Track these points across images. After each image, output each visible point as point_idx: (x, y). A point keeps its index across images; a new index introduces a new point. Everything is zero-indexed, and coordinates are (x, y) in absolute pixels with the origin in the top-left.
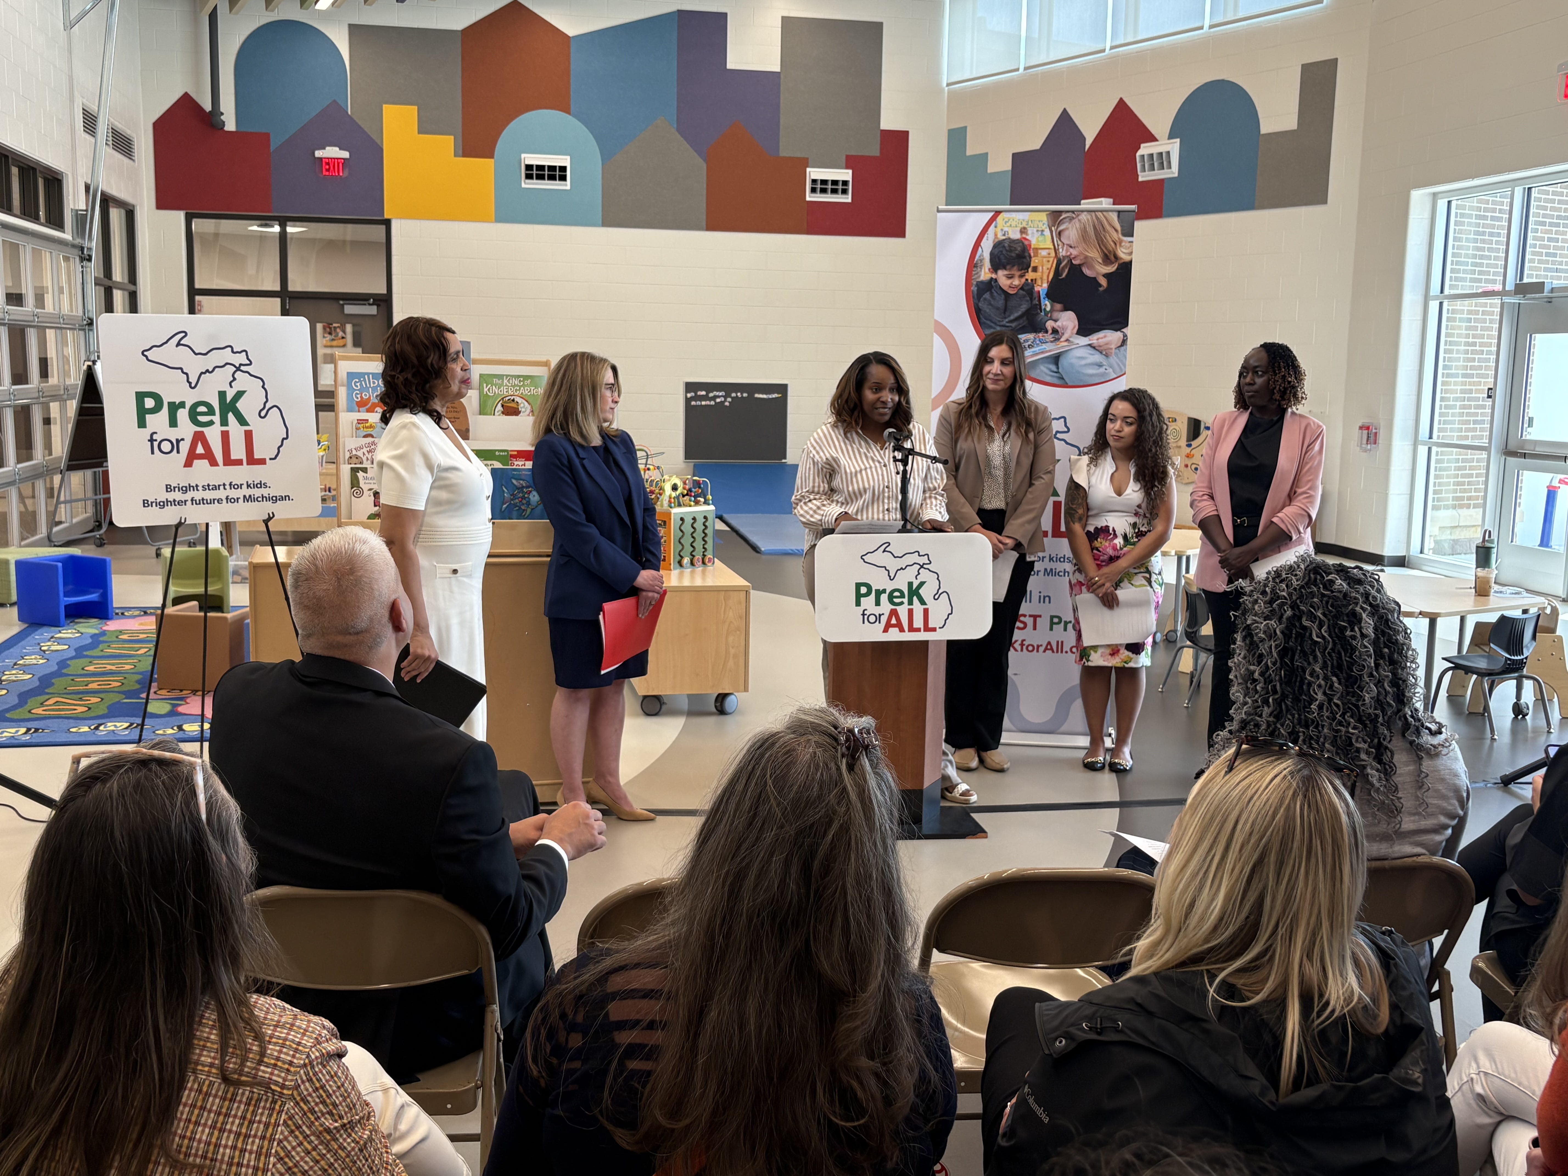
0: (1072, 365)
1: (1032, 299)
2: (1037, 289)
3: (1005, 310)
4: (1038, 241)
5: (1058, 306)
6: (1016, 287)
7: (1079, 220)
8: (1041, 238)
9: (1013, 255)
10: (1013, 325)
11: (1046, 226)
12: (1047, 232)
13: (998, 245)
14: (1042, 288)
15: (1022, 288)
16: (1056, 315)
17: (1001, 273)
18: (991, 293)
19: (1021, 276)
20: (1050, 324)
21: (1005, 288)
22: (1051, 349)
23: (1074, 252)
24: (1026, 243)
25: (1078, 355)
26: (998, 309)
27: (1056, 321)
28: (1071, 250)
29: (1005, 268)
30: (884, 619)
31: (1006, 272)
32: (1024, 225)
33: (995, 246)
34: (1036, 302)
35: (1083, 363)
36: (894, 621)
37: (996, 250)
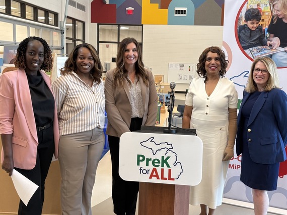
0: (277, 59)
1: (261, 33)
2: (263, 28)
3: (250, 37)
4: (264, 9)
5: (272, 35)
6: (255, 27)
8: (266, 8)
9: (254, 15)
10: (253, 43)
11: (268, 2)
12: (268, 5)
13: (248, 11)
14: (266, 28)
15: (257, 28)
16: (271, 39)
17: (249, 22)
18: (245, 30)
19: (257, 23)
20: (268, 43)
21: (251, 28)
22: (268, 52)
23: (279, 13)
24: (259, 10)
25: (280, 55)
26: (247, 36)
27: (271, 41)
28: (278, 12)
29: (250, 20)
30: (150, 172)
31: (251, 22)
32: (259, 2)
33: (247, 12)
34: (263, 33)
35: (282, 58)
36: (154, 174)
37: (247, 13)
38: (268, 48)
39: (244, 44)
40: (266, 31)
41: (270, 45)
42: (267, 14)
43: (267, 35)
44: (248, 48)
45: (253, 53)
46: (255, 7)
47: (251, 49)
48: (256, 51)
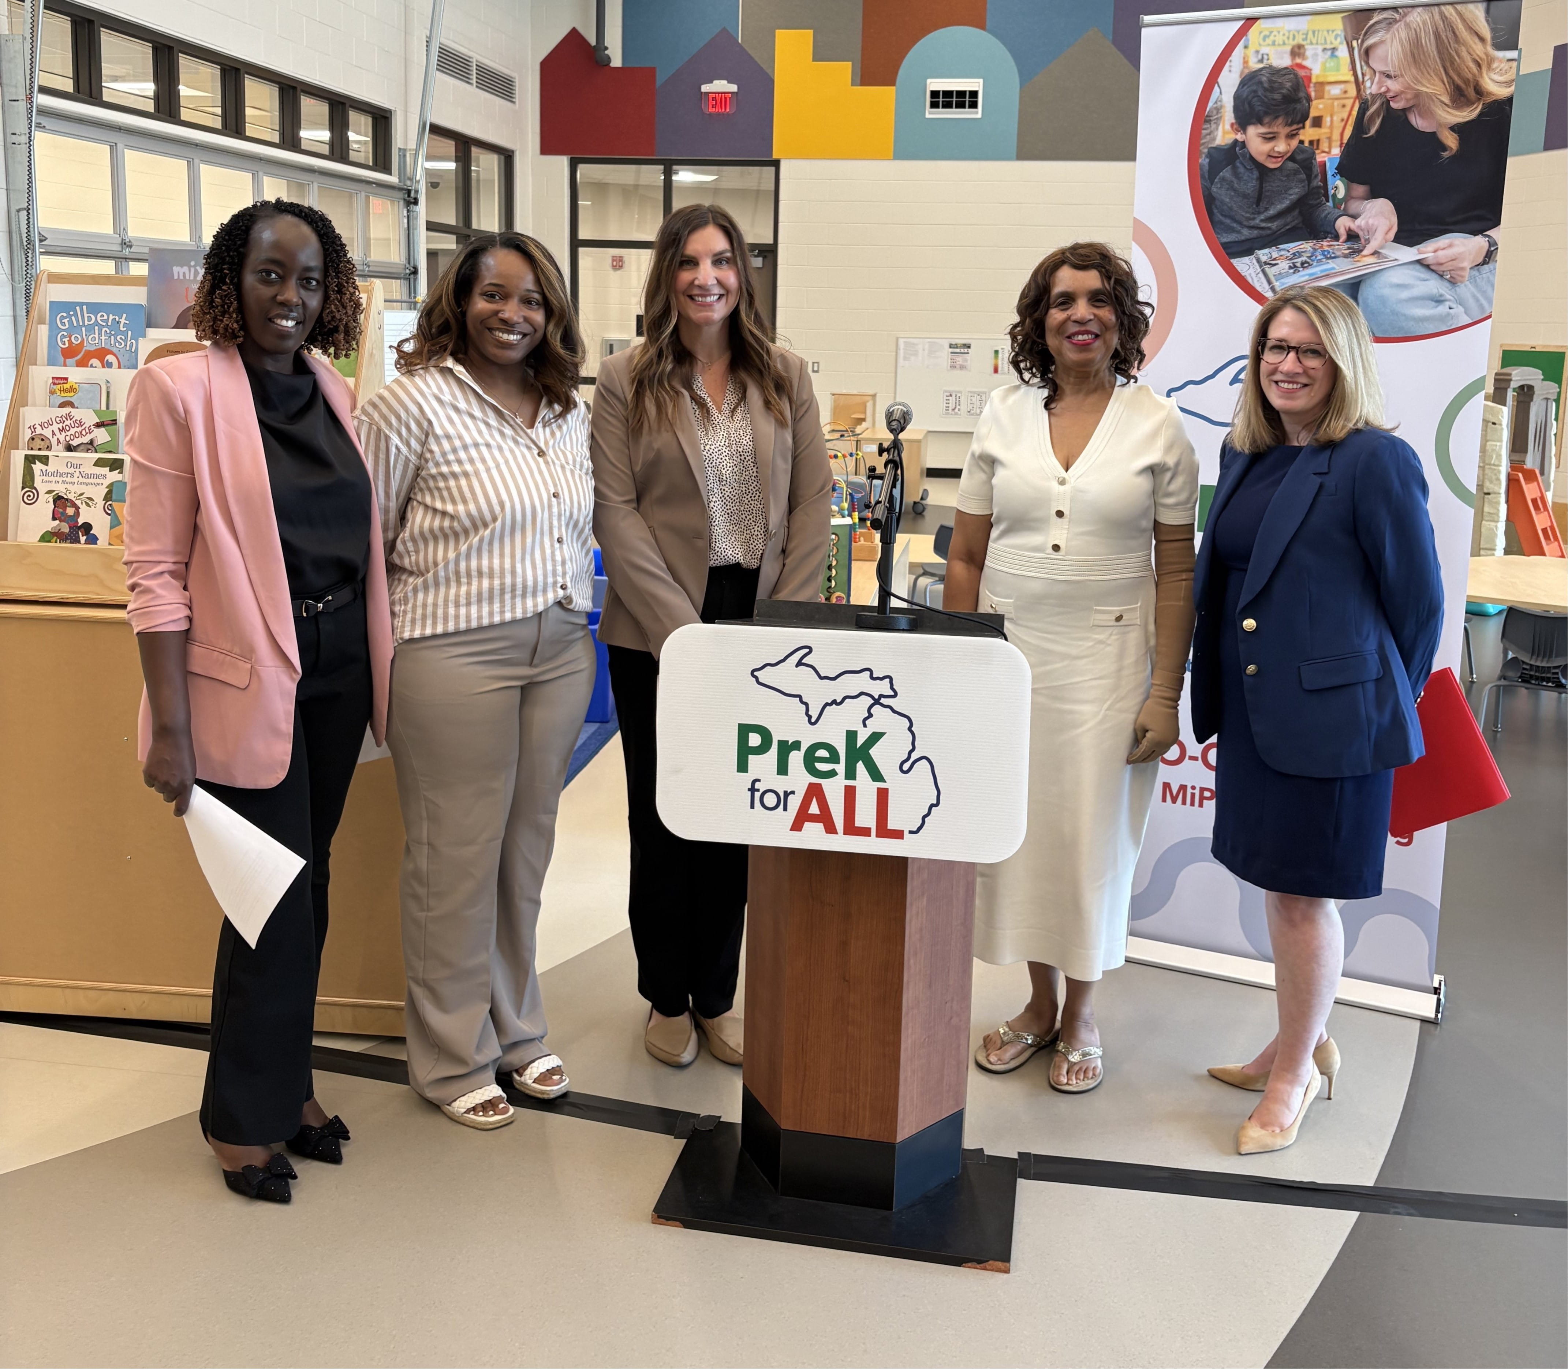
0: (1383, 300)
1: (1309, 178)
2: (1320, 157)
3: (1260, 199)
4: (1324, 68)
5: (1360, 189)
6: (1281, 155)
7: (1408, 26)
8: (1331, 64)
9: (1277, 96)
10: (1274, 225)
11: (1341, 38)
12: (1343, 52)
13: (1249, 80)
14: (1330, 155)
15: (1292, 158)
16: (1354, 206)
17: (1253, 131)
18: (1235, 168)
19: (1291, 136)
20: (1343, 224)
21: (1261, 159)
22: (1342, 268)
23: (1394, 86)
24: (1302, 73)
25: (1395, 281)
26: (1245, 196)
27: (1354, 217)
28: (1389, 83)
29: (1260, 122)
30: (795, 803)
31: (1262, 130)
32: (1299, 40)
33: (1243, 83)
34: (1317, 182)
35: (1405, 294)
36: (814, 809)
37: (1246, 91)
38: (1341, 247)
39: (1230, 230)
40: (1330, 170)
41: (1352, 236)
42: (1335, 91)
43: (1339, 187)
44: (1248, 252)
45: (1271, 271)
46: (1282, 61)
47: (1263, 254)
48: (1284, 265)
